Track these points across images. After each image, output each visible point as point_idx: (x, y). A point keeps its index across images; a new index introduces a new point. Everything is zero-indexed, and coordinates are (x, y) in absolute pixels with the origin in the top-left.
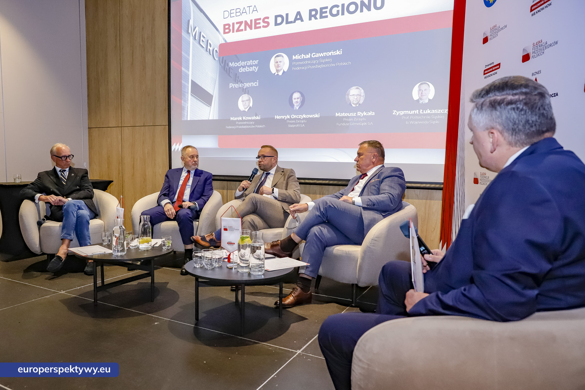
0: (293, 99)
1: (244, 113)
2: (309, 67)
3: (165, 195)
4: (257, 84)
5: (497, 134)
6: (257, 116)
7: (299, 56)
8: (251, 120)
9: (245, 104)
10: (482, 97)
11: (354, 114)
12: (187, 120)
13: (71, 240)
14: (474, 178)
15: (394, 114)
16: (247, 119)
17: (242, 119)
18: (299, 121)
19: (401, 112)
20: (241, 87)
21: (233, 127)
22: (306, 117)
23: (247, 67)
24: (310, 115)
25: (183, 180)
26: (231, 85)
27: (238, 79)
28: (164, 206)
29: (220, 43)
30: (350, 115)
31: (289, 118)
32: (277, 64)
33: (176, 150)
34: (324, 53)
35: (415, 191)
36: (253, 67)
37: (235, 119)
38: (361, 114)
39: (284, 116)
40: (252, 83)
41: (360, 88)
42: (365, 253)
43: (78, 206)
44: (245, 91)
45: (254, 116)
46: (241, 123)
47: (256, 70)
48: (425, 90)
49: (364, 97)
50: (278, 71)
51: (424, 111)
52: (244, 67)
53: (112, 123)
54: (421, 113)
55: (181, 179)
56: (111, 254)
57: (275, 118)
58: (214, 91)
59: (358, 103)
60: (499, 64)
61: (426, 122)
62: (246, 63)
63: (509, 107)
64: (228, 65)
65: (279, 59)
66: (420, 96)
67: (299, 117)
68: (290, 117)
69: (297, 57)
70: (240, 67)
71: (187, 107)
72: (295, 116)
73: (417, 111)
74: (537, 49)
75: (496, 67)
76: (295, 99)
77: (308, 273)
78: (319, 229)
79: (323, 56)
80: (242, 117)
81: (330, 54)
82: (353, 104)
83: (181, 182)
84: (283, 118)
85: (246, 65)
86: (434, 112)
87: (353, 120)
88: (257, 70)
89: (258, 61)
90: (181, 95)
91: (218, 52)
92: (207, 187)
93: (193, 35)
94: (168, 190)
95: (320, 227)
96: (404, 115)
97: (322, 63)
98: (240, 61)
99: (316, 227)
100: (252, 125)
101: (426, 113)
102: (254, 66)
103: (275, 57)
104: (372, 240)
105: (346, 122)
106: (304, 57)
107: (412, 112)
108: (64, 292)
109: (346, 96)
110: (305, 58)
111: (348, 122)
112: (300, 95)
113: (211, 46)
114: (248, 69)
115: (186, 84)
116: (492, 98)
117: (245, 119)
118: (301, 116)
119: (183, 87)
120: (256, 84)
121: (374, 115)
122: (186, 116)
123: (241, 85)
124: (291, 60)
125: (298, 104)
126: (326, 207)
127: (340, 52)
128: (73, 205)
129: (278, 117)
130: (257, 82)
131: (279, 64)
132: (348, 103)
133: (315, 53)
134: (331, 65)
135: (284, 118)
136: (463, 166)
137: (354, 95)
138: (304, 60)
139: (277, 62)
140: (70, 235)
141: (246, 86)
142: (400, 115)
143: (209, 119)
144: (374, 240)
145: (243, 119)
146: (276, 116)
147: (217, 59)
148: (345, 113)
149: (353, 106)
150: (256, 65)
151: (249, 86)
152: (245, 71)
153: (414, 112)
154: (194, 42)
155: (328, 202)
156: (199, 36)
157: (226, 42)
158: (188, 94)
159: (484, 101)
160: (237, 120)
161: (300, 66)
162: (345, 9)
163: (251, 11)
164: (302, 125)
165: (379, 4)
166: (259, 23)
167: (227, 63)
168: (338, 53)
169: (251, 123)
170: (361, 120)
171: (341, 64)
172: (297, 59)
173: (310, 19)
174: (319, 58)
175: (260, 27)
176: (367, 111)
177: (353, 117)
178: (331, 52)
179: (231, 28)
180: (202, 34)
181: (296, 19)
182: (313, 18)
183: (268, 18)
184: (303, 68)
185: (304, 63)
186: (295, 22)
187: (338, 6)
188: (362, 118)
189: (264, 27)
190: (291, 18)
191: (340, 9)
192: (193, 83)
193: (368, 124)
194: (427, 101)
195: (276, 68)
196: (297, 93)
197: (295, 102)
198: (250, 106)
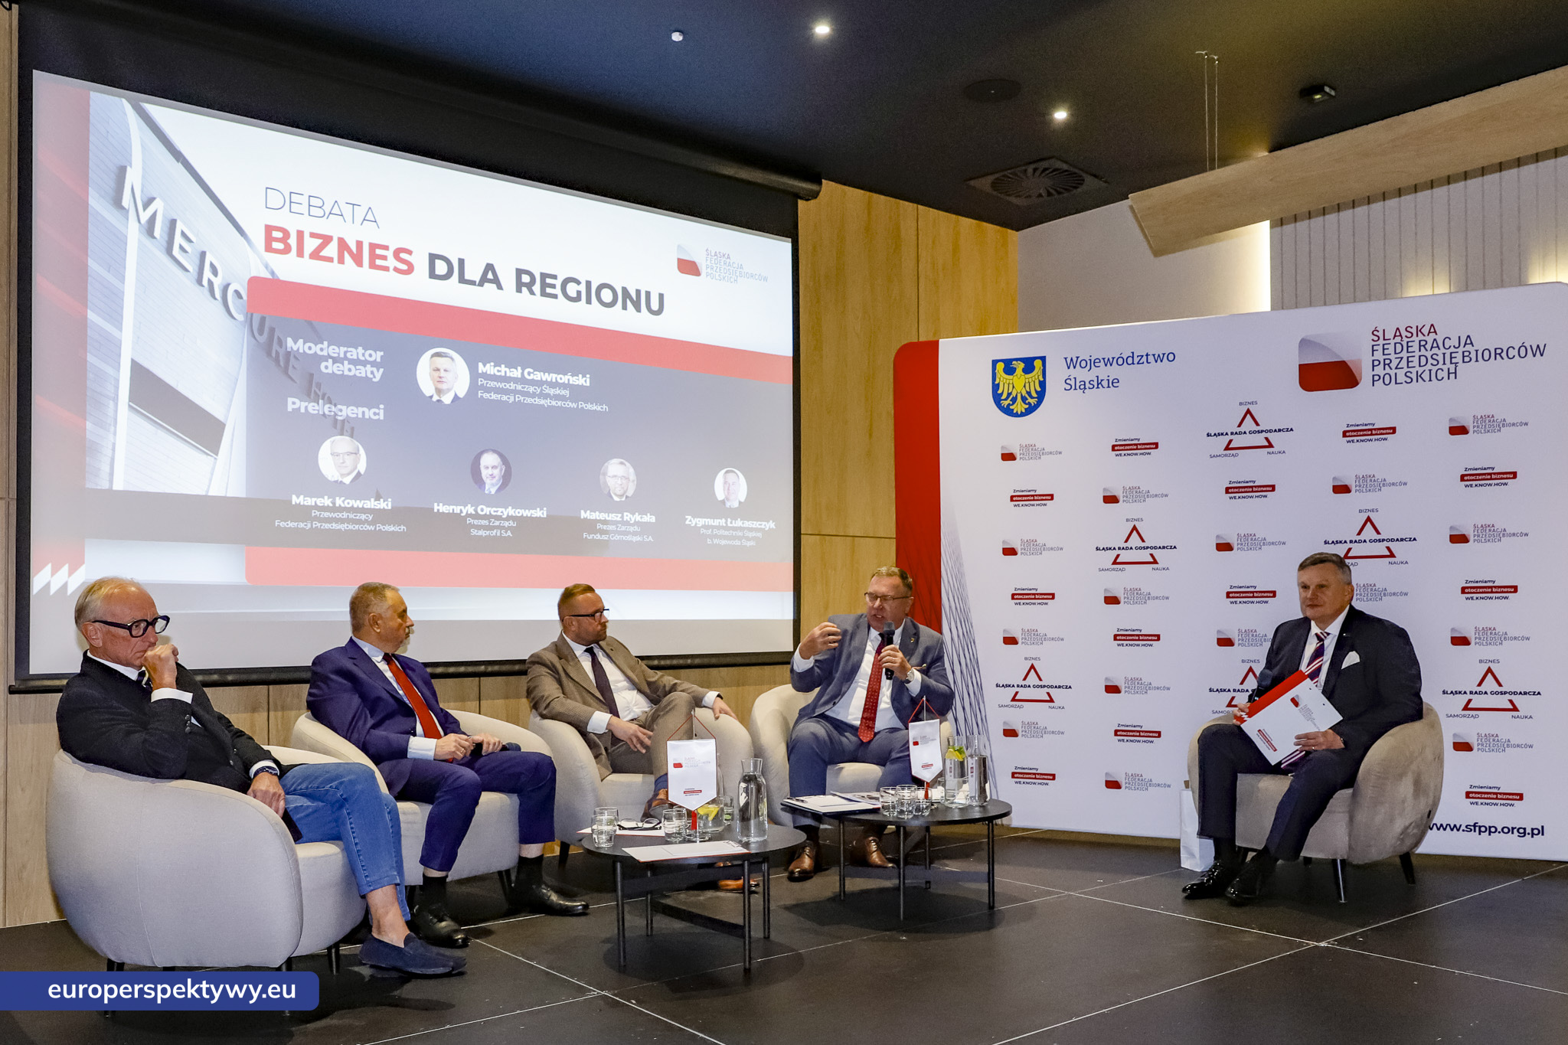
0: (482, 467)
1: (337, 488)
2: (519, 397)
4: (378, 414)
6: (382, 500)
7: (495, 366)
8: (363, 510)
9: (343, 463)
11: (617, 516)
12: (110, 490)
15: (687, 522)
16: (350, 506)
17: (331, 505)
18: (497, 523)
19: (698, 521)
20: (327, 413)
21: (302, 525)
22: (514, 515)
23: (346, 362)
26: (293, 403)
27: (318, 392)
29: (252, 275)
30: (610, 519)
31: (474, 513)
32: (436, 374)
34: (550, 374)
36: (365, 366)
37: (310, 501)
38: (630, 518)
39: (459, 508)
40: (365, 409)
41: (627, 464)
44: (342, 427)
45: (372, 500)
46: (329, 514)
47: (375, 377)
48: (733, 483)
49: (635, 482)
50: (439, 391)
51: (734, 521)
52: (335, 360)
54: (729, 525)
57: (436, 511)
58: (229, 411)
59: (623, 494)
61: (737, 543)
62: (345, 353)
64: (281, 343)
65: (440, 362)
66: (727, 493)
67: (499, 514)
68: (476, 511)
69: (489, 369)
70: (324, 358)
71: (111, 447)
72: (487, 510)
73: (724, 520)
76: (487, 468)
79: (549, 380)
80: (332, 496)
81: (564, 379)
82: (615, 494)
84: (455, 512)
85: (346, 358)
86: (746, 525)
87: (617, 528)
88: (378, 376)
89: (382, 353)
90: (83, 400)
91: (245, 298)
93: (143, 222)
96: (704, 526)
97: (546, 396)
98: (326, 343)
100: (366, 521)
101: (736, 525)
102: (369, 366)
103: (433, 356)
105: (603, 532)
106: (506, 372)
107: (716, 522)
109: (601, 477)
110: (508, 375)
111: (606, 532)
112: (499, 460)
113: (215, 272)
114: (349, 370)
115: (110, 371)
117: (342, 505)
118: (503, 510)
120: (375, 414)
121: (654, 521)
123: (326, 409)
124: (475, 375)
125: (494, 481)
127: (586, 381)
129: (441, 508)
130: (379, 409)
131: (442, 375)
132: (606, 492)
133: (532, 370)
134: (568, 404)
135: (459, 512)
137: (615, 476)
138: (506, 379)
141: (344, 413)
142: (697, 525)
143: (210, 494)
145: (337, 505)
146: (436, 504)
147: (240, 317)
148: (600, 513)
149: (616, 499)
150: (374, 364)
151: (355, 415)
152: (341, 372)
153: (719, 522)
154: (147, 241)
156: (166, 229)
157: (276, 278)
158: (116, 405)
160: (313, 504)
161: (497, 391)
162: (592, 293)
163: (359, 218)
164: (506, 532)
165: (655, 306)
166: (384, 258)
167: (279, 338)
168: (582, 381)
169: (363, 517)
170: (632, 529)
171: (589, 407)
172: (490, 375)
173: (519, 290)
174: (540, 383)
175: (386, 269)
176: (643, 513)
177: (615, 523)
178: (566, 376)
179: (293, 241)
180: (180, 227)
181: (484, 280)
182: (524, 289)
183: (410, 252)
184: (505, 398)
185: (508, 386)
186: (481, 284)
187: (578, 283)
188: (633, 525)
189: (396, 270)
190: (474, 272)
191: (582, 288)
192: (137, 369)
193: (643, 539)
194: (736, 505)
195: (434, 385)
196: (491, 453)
197: (488, 476)
198: (359, 472)
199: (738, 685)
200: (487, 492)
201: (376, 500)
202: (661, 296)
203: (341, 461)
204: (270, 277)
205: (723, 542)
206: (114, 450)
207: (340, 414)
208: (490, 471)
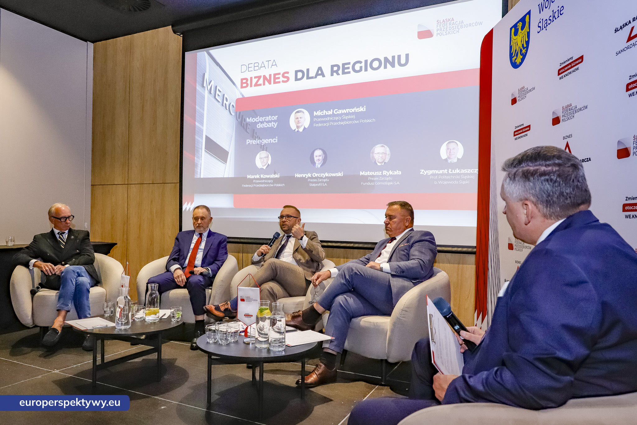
0: (315, 156)
1: (261, 171)
2: (331, 123)
3: (174, 260)
4: (276, 140)
5: (530, 206)
6: (276, 174)
7: (321, 112)
8: (269, 179)
10: (515, 167)
11: (379, 173)
12: (200, 178)
13: (68, 311)
14: (508, 243)
15: (421, 173)
16: (265, 177)
17: (259, 178)
18: (321, 180)
19: (429, 172)
20: (259, 143)
21: (250, 186)
22: (328, 176)
23: (265, 123)
24: (332, 174)
25: (195, 243)
26: (249, 141)
27: (256, 135)
28: (174, 273)
29: (237, 98)
30: (375, 174)
31: (311, 176)
32: (297, 120)
33: (187, 210)
34: (346, 110)
35: (446, 256)
36: (271, 123)
37: (253, 177)
38: (387, 173)
39: (305, 175)
40: (271, 139)
41: (385, 146)
42: (394, 324)
43: (78, 273)
44: (263, 148)
45: (273, 174)
46: (259, 181)
47: (274, 126)
48: (454, 149)
49: (390, 155)
50: (298, 127)
51: (453, 170)
52: (262, 122)
53: (118, 180)
54: (450, 172)
55: (192, 242)
56: (114, 328)
57: (296, 177)
58: (230, 148)
59: (383, 162)
60: (529, 126)
61: (456, 182)
62: (265, 119)
63: (543, 178)
64: (245, 120)
65: (299, 115)
66: (448, 155)
67: (321, 176)
68: (312, 176)
69: (319, 113)
70: (258, 123)
71: (200, 164)
72: (316, 175)
73: (446, 170)
74: (567, 113)
75: (526, 129)
76: (317, 156)
77: (333, 348)
78: (344, 299)
79: (345, 112)
80: (260, 175)
81: (353, 110)
82: (379, 162)
83: (192, 246)
84: (303, 177)
85: (265, 121)
86: (463, 172)
87: (379, 179)
88: (276, 125)
89: (277, 116)
90: (194, 151)
91: (235, 107)
92: (221, 251)
93: (209, 89)
94: (178, 254)
95: (345, 296)
96: (432, 175)
97: (345, 120)
98: (259, 117)
99: (341, 296)
100: (271, 183)
101: (455, 172)
102: (272, 122)
103: (296, 113)
104: (402, 310)
105: (371, 181)
106: (325, 113)
107: (441, 172)
108: (58, 371)
109: (371, 154)
110: (326, 114)
111: (373, 181)
112: (322, 152)
113: (227, 100)
114: (266, 125)
115: (200, 140)
116: (525, 169)
117: (263, 177)
118: (323, 174)
119: (196, 143)
120: (274, 141)
121: (400, 174)
122: (199, 173)
123: (258, 141)
124: (312, 116)
125: (320, 162)
126: (352, 274)
127: (364, 109)
128: (72, 271)
129: (298, 176)
130: (276, 138)
131: (299, 120)
132: (373, 162)
133: (337, 110)
134: (354, 122)
135: (305, 177)
136: (496, 230)
137: (379, 153)
138: (326, 116)
139: (298, 118)
140: (68, 305)
141: (264, 142)
142: (428, 174)
143: (224, 177)
144: (404, 310)
145: (261, 177)
146: (296, 174)
147: (233, 114)
148: (370, 172)
149: (379, 164)
150: (275, 121)
151: (268, 142)
152: (263, 127)
153: (443, 172)
154: (210, 96)
155: (354, 269)
156: (214, 90)
157: (244, 97)
158: (202, 150)
159: (517, 171)
160: (254, 178)
161: (321, 122)
162: (368, 65)
163: (270, 66)
164: (324, 184)
165: (403, 61)
166: (279, 78)
167: (244, 118)
168: (361, 109)
169: (270, 181)
170: (387, 179)
171: (365, 121)
172: (319, 116)
173: (332, 75)
174: (342, 114)
175: (279, 82)
176: (393, 170)
177: (378, 176)
178: (354, 109)
179: (249, 82)
180: (218, 88)
181: (317, 74)
182: (335, 74)
183: (288, 73)
184: (325, 125)
185: (326, 119)
186: (316, 77)
187: (360, 62)
188: (388, 177)
189: (283, 81)
190: (312, 73)
191: (363, 65)
192: (207, 138)
193: (394, 183)
194: (455, 160)
195: (296, 124)
196: (318, 150)
197: (317, 160)
198: (268, 164)
199: (459, 264)
200: (316, 167)
201: (274, 174)
202: (407, 56)
203: (263, 161)
204: (242, 97)
205: (446, 183)
206: (201, 165)
207: (263, 143)
208: (318, 158)
